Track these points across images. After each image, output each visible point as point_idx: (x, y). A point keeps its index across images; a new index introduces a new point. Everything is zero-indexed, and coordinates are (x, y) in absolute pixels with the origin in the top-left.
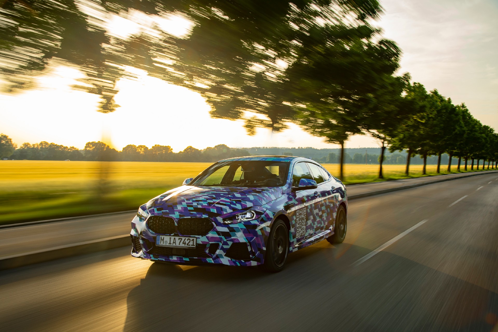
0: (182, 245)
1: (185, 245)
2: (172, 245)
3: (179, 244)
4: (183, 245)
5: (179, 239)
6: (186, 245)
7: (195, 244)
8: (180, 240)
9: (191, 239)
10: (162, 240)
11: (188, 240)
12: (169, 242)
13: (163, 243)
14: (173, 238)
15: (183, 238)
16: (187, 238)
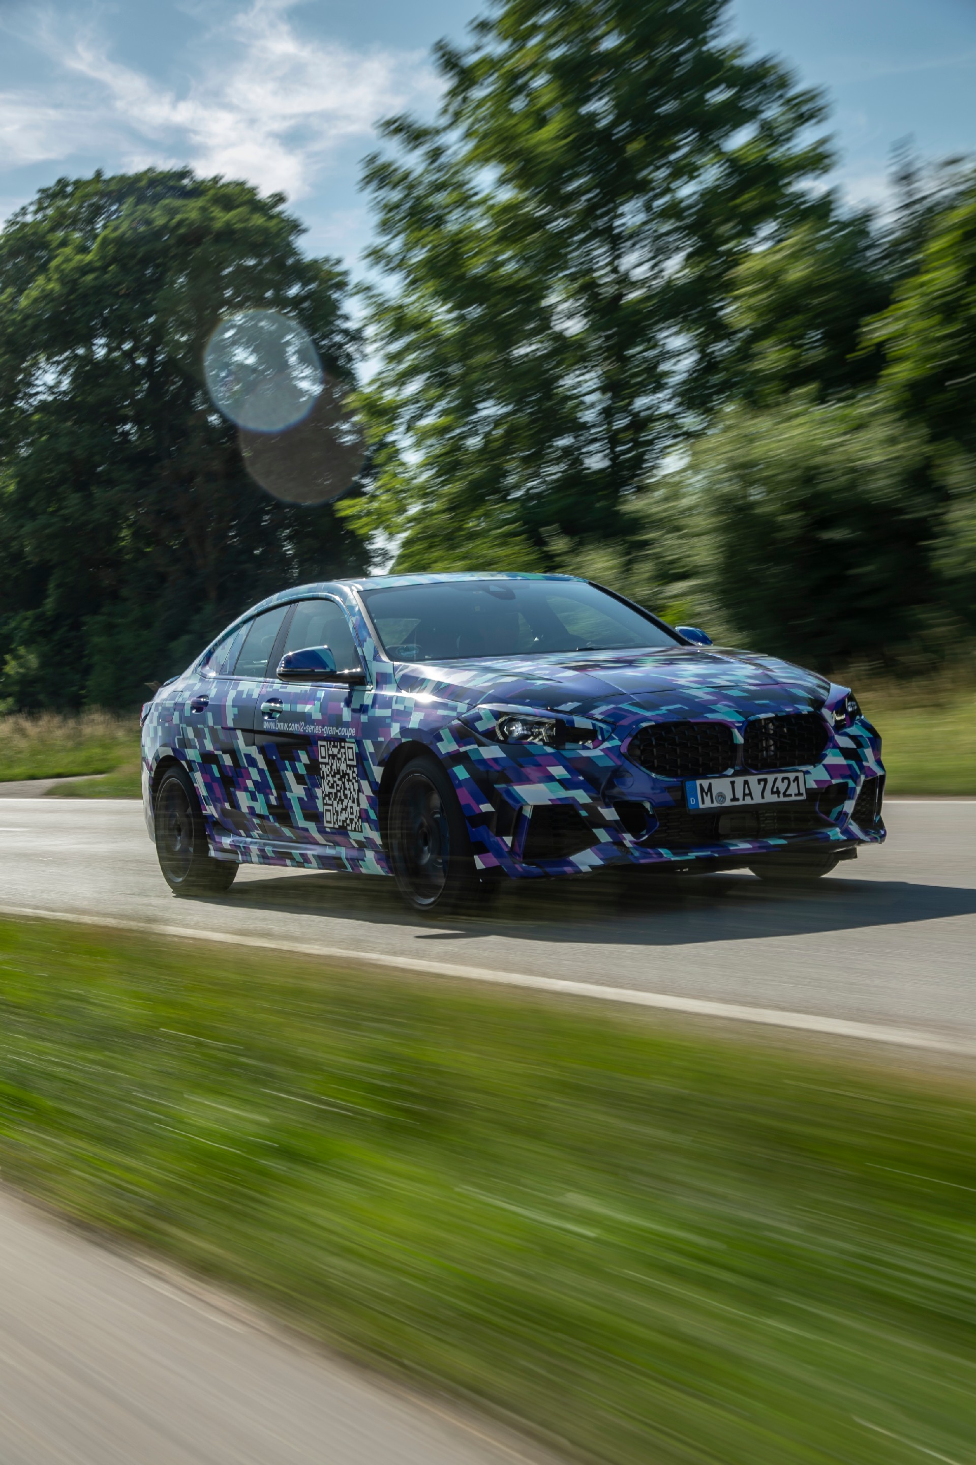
0: (770, 798)
1: (779, 797)
2: (741, 802)
3: (763, 797)
4: (774, 798)
5: (759, 781)
6: (781, 795)
7: (803, 790)
8: (762, 783)
9: (792, 776)
10: (707, 794)
11: (783, 781)
12: (729, 796)
13: (712, 802)
14: (739, 781)
15: (770, 778)
16: (780, 776)
